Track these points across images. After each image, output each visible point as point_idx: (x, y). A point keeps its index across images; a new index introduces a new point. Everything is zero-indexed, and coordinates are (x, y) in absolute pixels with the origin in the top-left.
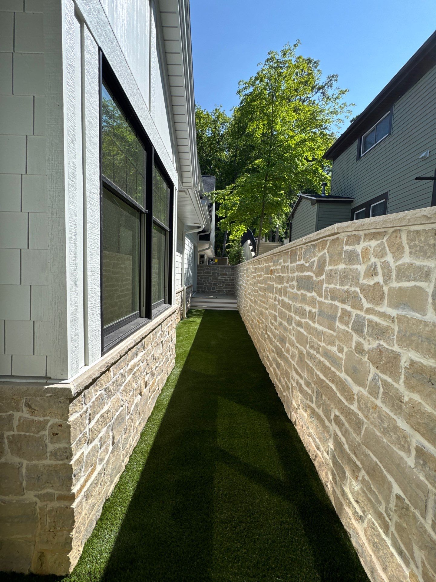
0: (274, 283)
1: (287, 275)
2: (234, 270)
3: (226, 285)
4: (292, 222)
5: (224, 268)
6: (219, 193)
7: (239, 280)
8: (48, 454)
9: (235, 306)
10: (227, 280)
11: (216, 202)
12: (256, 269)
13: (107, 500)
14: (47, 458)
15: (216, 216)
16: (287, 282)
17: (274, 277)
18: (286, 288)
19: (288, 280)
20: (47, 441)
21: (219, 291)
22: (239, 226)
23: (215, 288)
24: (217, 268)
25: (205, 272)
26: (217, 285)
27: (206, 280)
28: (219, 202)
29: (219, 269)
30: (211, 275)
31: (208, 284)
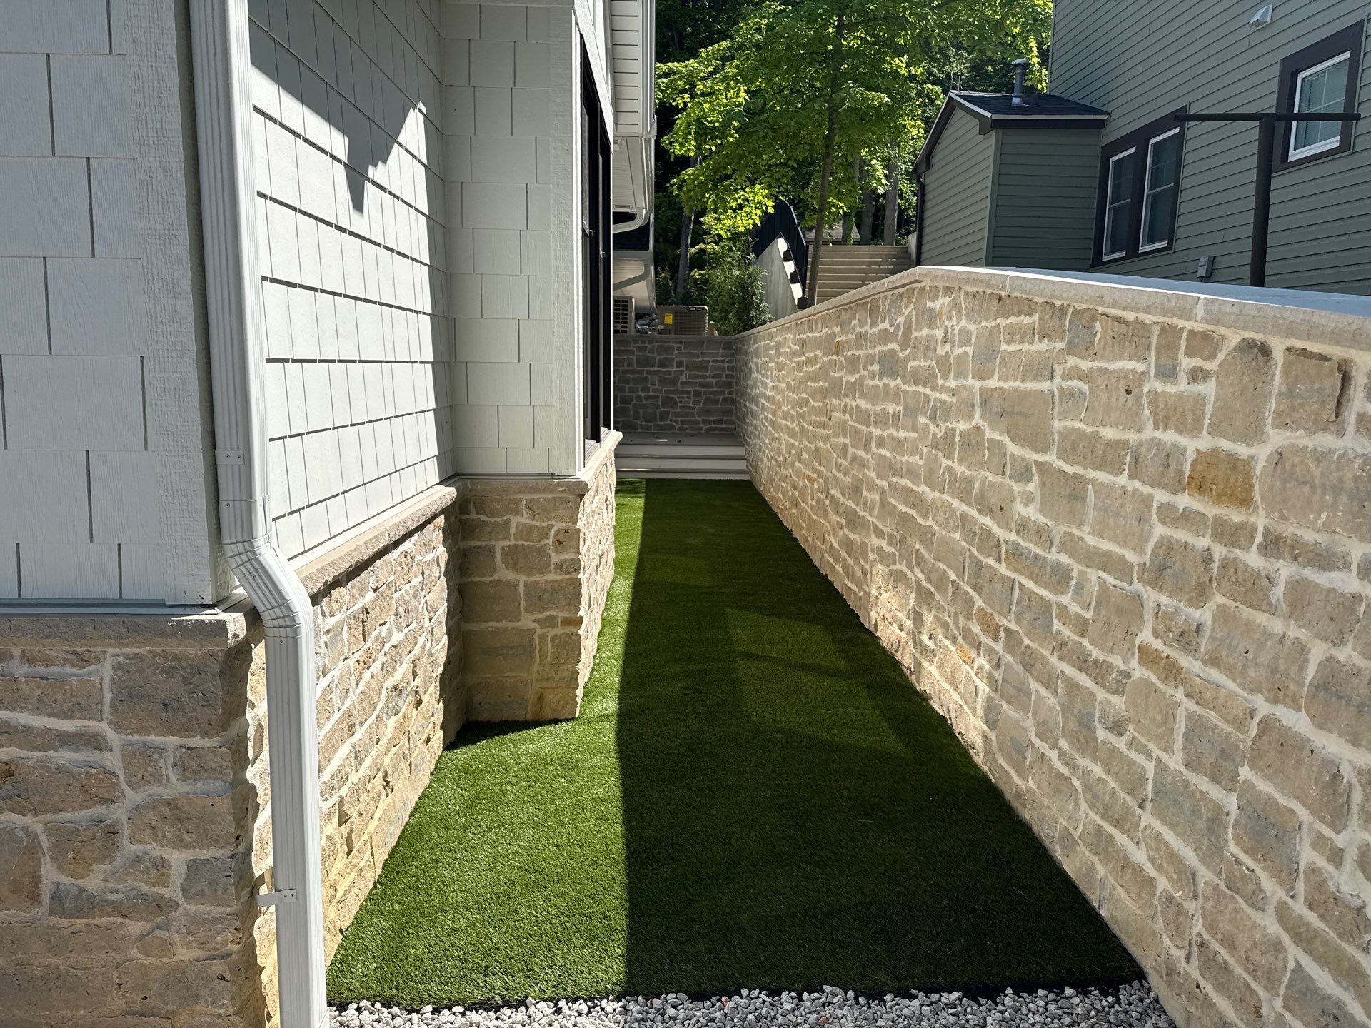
0: (842, 373)
1: (865, 352)
2: (735, 350)
3: (708, 401)
4: (927, 181)
5: (700, 343)
6: (674, 73)
7: (750, 382)
8: (552, 567)
9: (742, 465)
10: (710, 385)
12: (803, 343)
13: (584, 687)
14: (550, 571)
16: (865, 368)
17: (843, 359)
18: (863, 378)
19: (866, 362)
20: (551, 552)
21: (682, 422)
22: (747, 190)
23: (668, 413)
24: (676, 346)
25: (634, 358)
26: (676, 403)
27: (640, 387)
28: (674, 104)
29: (679, 348)
30: (656, 369)
31: (646, 400)
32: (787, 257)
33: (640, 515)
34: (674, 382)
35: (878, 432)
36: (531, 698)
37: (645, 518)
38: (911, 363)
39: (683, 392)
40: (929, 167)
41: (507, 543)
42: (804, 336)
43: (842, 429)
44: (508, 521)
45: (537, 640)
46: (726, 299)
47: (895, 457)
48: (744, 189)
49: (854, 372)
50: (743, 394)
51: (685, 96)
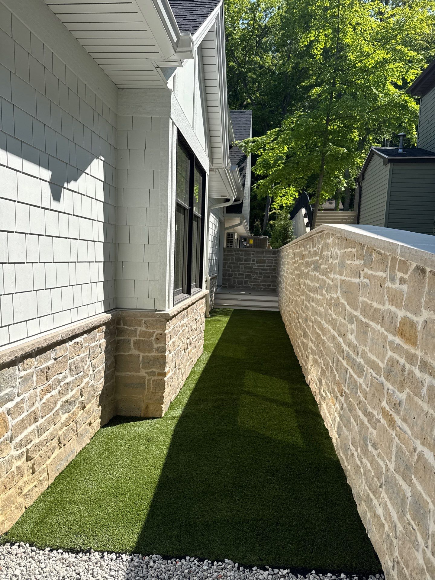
0: (304, 268)
1: (310, 259)
2: (276, 254)
3: (265, 276)
4: (363, 185)
5: (263, 252)
6: (257, 141)
7: (281, 269)
8: (154, 350)
9: (276, 305)
10: (266, 270)
11: (252, 154)
12: (294, 254)
13: (171, 403)
14: (153, 352)
15: (253, 174)
16: (310, 266)
17: (304, 262)
18: (309, 271)
19: (310, 264)
20: (154, 343)
21: (254, 285)
22: (287, 188)
23: (248, 281)
24: (252, 253)
25: (234, 258)
26: (251, 277)
27: (236, 270)
28: (257, 153)
29: (253, 254)
30: (243, 262)
31: (239, 275)
32: (305, 216)
33: (225, 325)
34: (251, 268)
35: (312, 295)
36: (143, 407)
37: (226, 326)
38: (322, 266)
39: (254, 272)
40: (363, 179)
41: (136, 338)
42: (295, 251)
43: (303, 293)
44: (136, 329)
45: (146, 381)
46: (278, 233)
47: (316, 307)
48: (285, 188)
49: (307, 268)
50: (279, 274)
51: (262, 150)
